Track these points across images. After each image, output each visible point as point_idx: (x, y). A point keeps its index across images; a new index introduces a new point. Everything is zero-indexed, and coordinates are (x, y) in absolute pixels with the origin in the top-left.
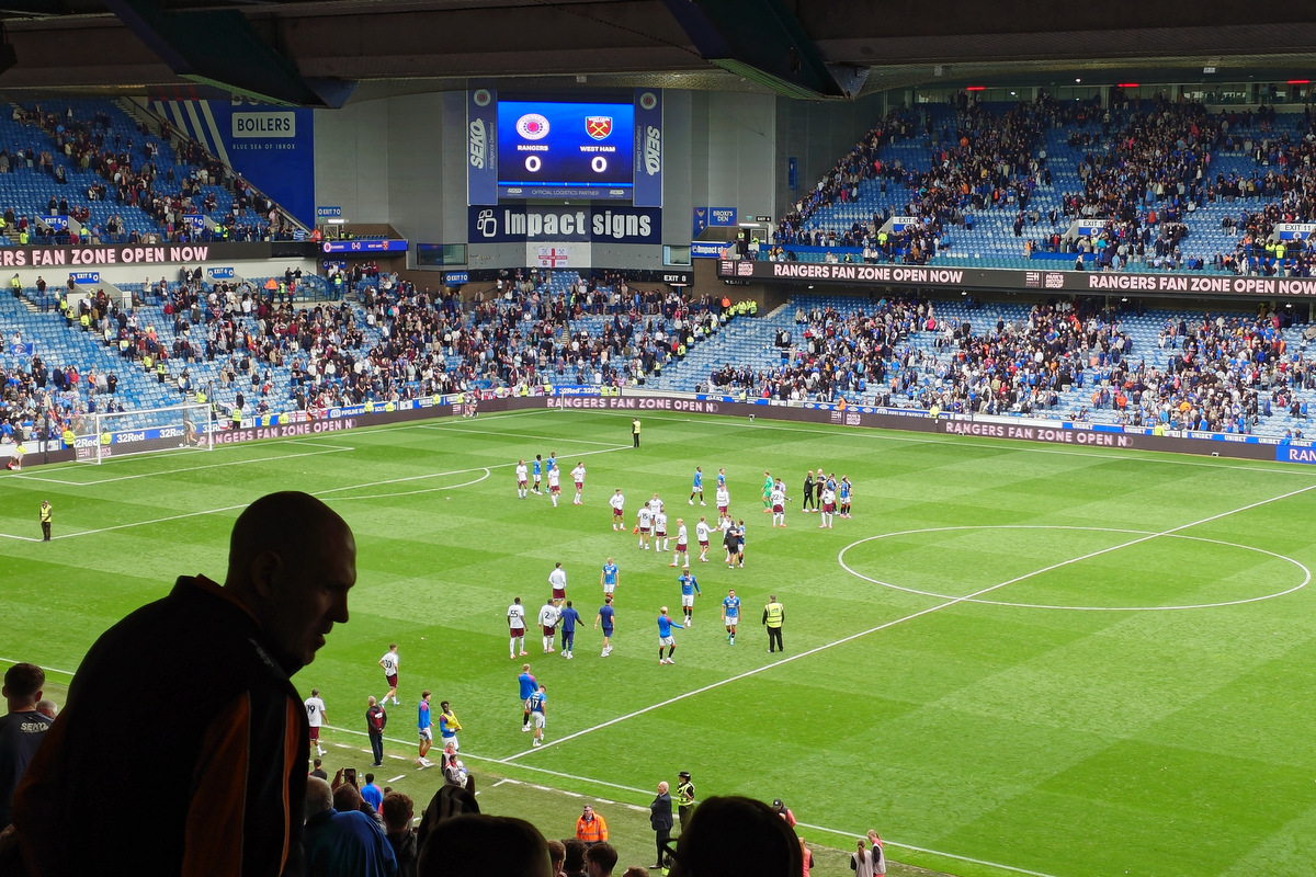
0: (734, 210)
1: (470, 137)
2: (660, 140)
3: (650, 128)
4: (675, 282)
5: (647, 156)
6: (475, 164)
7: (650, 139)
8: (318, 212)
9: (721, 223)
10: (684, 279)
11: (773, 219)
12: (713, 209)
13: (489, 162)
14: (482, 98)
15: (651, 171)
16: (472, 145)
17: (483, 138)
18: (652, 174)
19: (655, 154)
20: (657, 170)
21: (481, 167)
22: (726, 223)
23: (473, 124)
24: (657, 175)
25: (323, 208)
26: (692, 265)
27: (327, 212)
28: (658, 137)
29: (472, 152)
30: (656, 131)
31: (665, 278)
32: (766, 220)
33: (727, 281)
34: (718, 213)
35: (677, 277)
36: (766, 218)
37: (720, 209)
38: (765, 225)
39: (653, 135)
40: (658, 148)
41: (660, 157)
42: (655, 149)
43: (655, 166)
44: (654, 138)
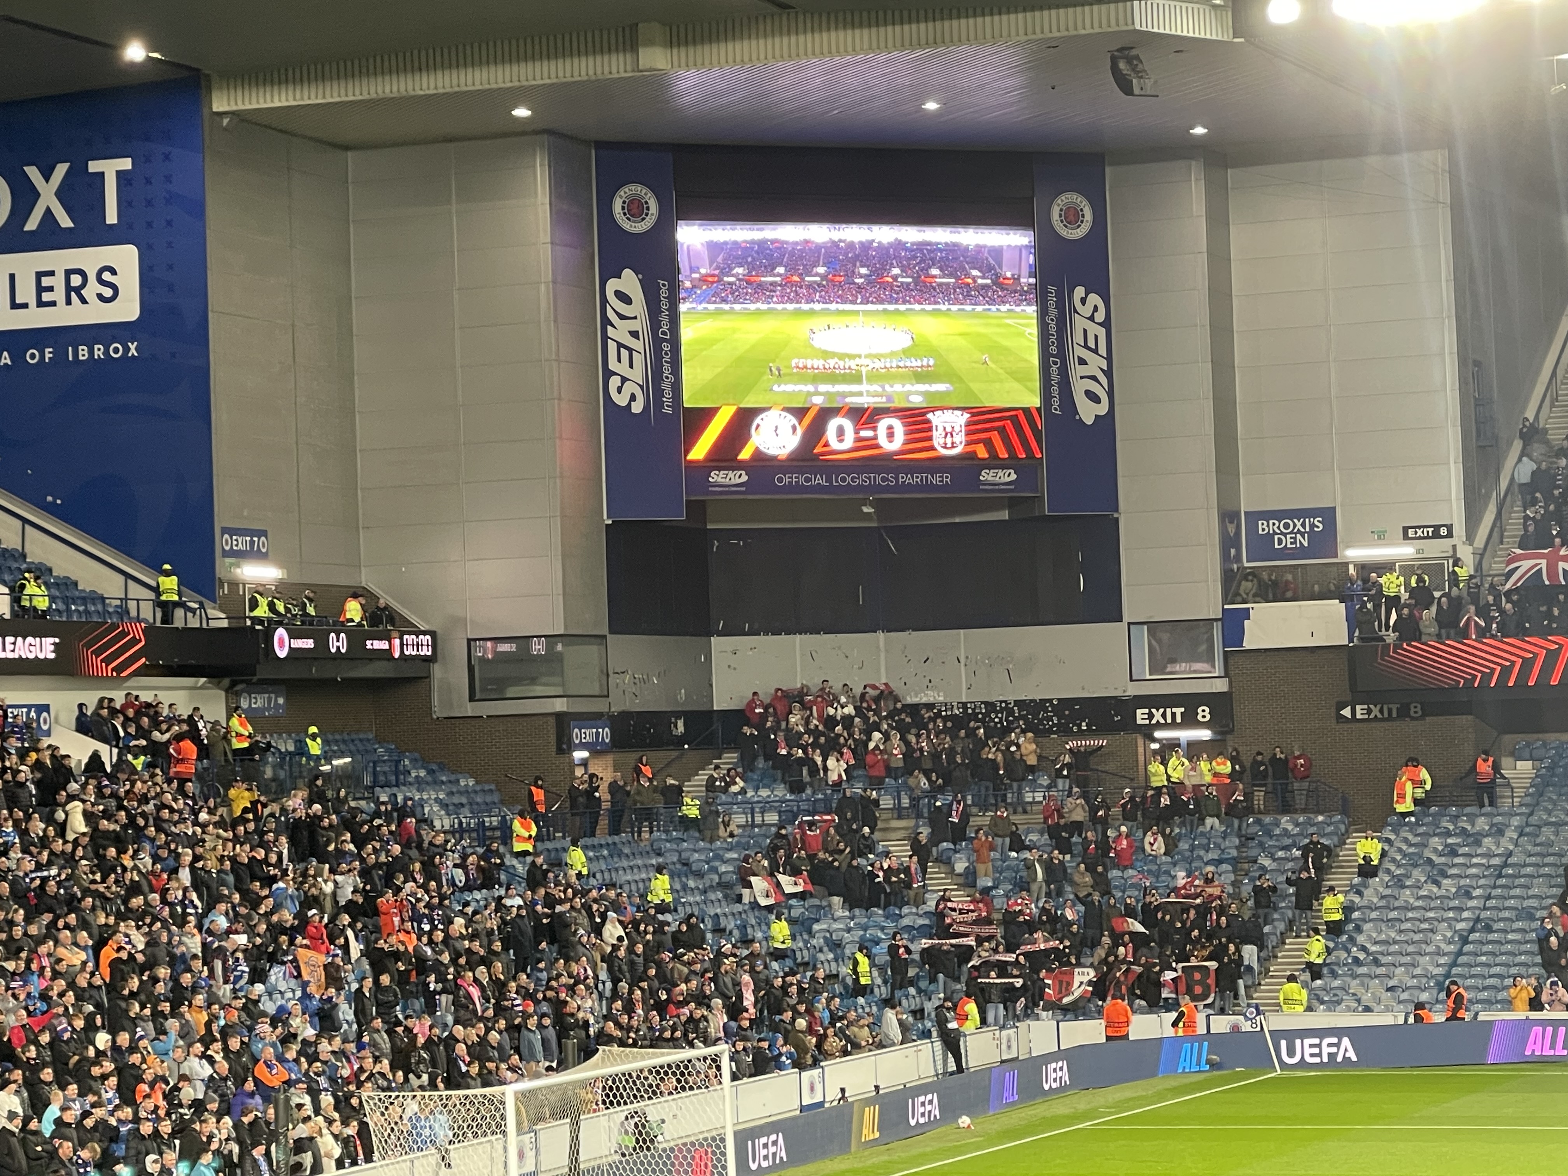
0: (1328, 515)
1: (606, 322)
2: (1106, 324)
3: (1080, 292)
4: (1174, 725)
5: (1077, 371)
6: (621, 400)
7: (1080, 323)
8: (224, 542)
9: (1284, 554)
10: (1204, 713)
11: (1460, 530)
12: (1254, 517)
13: (659, 393)
14: (636, 209)
15: (1088, 412)
16: (612, 347)
17: (641, 324)
18: (1089, 421)
19: (1096, 364)
20: (1103, 409)
21: (637, 408)
22: (1301, 552)
23: (612, 285)
24: (1107, 422)
25: (232, 532)
26: (1227, 675)
27: (241, 543)
28: (1100, 317)
29: (613, 365)
30: (1094, 299)
31: (1141, 716)
32: (1436, 535)
33: (1347, 712)
34: (1274, 526)
35: (1179, 711)
36: (1437, 528)
37: (1278, 515)
38: (1437, 549)
39: (1087, 311)
40: (1103, 351)
41: (1108, 373)
42: (1095, 351)
43: (1095, 399)
44: (1091, 318)
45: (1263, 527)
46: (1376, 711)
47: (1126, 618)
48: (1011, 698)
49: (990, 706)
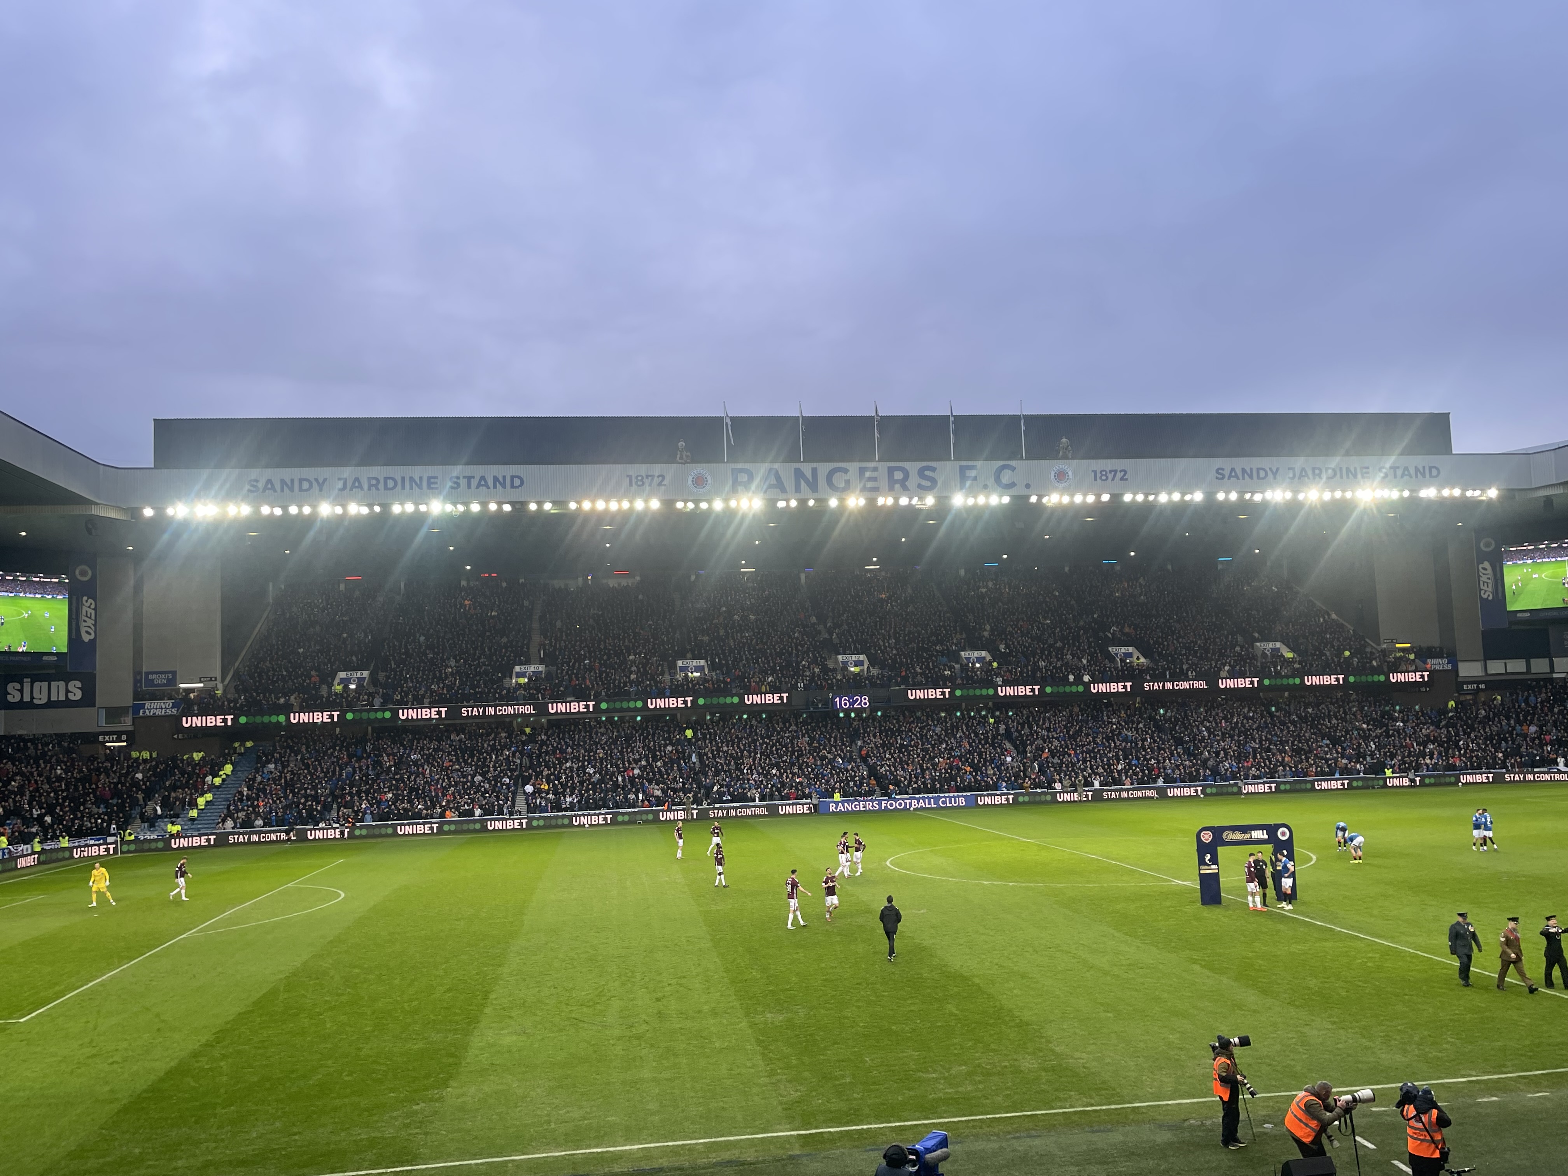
0: (174, 673)
2: (95, 609)
3: (85, 598)
4: (112, 741)
5: (82, 624)
7: (85, 609)
9: (158, 685)
11: (219, 678)
12: (147, 674)
15: (86, 638)
18: (86, 640)
19: (90, 622)
20: (92, 637)
22: (164, 685)
24: (93, 642)
26: (133, 725)
28: (93, 606)
30: (90, 601)
31: (101, 738)
32: (211, 680)
33: (175, 736)
34: (154, 676)
35: (115, 737)
36: (211, 678)
37: (156, 673)
38: (211, 684)
39: (88, 604)
40: (93, 617)
41: (95, 625)
42: (90, 618)
43: (90, 634)
44: (89, 607)
45: (150, 677)
46: (186, 736)
47: (97, 705)
48: (52, 732)
49: (44, 735)
